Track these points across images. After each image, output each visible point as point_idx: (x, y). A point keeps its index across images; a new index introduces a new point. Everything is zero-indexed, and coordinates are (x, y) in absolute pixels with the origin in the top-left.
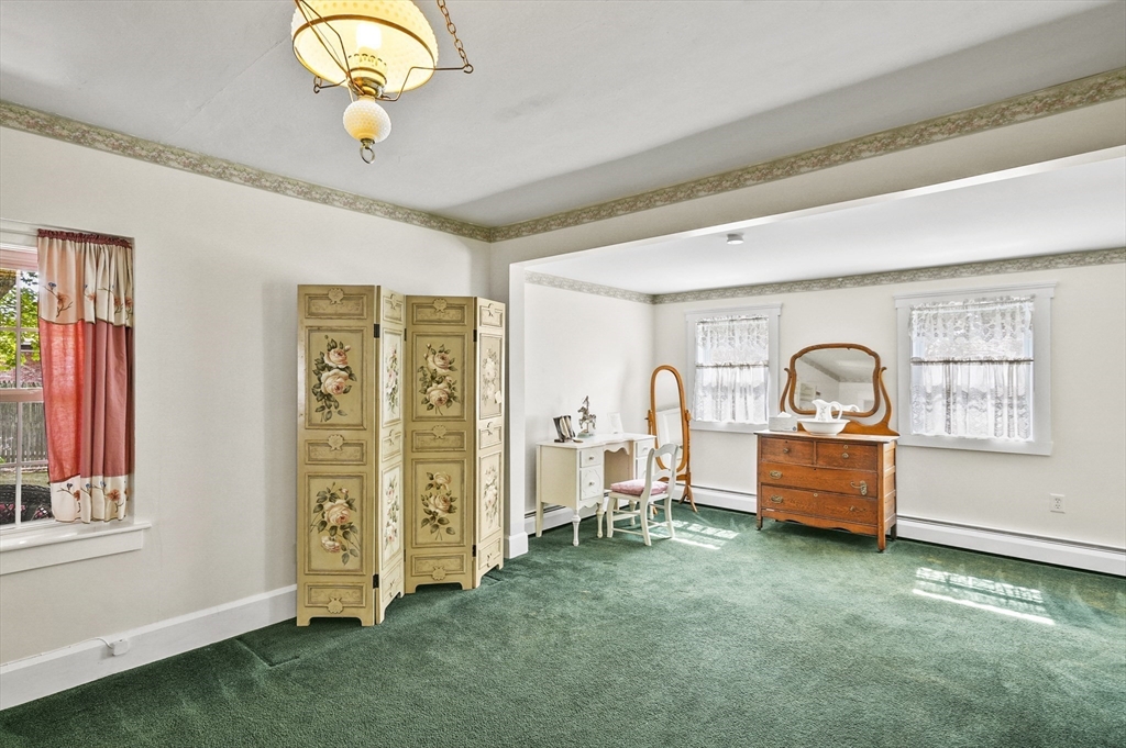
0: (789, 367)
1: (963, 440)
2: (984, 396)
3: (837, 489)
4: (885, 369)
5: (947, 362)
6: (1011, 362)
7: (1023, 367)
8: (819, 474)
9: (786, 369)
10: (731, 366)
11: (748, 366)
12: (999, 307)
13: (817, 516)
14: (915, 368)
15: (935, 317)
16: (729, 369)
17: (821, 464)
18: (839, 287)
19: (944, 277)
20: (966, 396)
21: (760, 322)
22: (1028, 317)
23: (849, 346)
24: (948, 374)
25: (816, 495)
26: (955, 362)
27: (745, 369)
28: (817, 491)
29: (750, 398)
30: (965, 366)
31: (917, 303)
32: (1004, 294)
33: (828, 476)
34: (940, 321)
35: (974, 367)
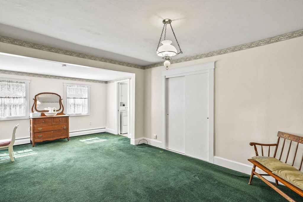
0: (34, 99)
1: (77, 114)
2: (80, 105)
3: (58, 129)
4: (62, 99)
5: (74, 98)
6: (85, 98)
7: (86, 99)
8: (53, 126)
9: (33, 99)
10: (8, 97)
11: (17, 98)
12: (83, 88)
13: (53, 137)
14: (68, 99)
15: (72, 88)
16: (8, 99)
17: (54, 124)
18: (49, 78)
19: (73, 80)
20: (78, 105)
21: (22, 84)
22: (87, 90)
23: (53, 93)
24: (74, 101)
25: (52, 132)
26: (76, 98)
27: (16, 99)
28: (52, 131)
29: (18, 108)
30: (77, 99)
31: (69, 85)
32: (84, 85)
33: (56, 127)
34: (73, 89)
35: (79, 99)
